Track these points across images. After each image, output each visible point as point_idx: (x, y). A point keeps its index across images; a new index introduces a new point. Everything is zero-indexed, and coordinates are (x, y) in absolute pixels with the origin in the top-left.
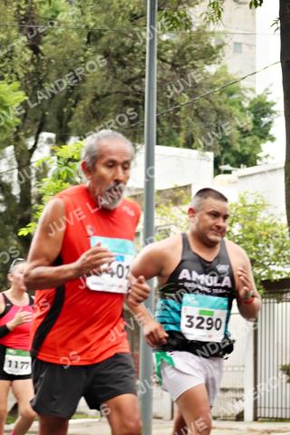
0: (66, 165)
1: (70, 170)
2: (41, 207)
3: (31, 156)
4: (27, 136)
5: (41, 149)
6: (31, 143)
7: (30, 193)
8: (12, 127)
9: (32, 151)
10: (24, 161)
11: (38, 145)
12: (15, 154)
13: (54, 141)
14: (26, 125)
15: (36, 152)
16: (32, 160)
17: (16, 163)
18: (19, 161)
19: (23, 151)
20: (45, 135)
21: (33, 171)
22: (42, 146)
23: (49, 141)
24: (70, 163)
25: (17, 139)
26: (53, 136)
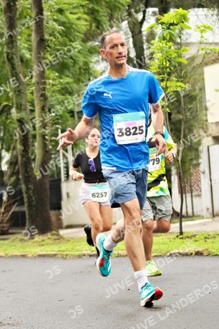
0: (169, 29)
1: (171, 32)
2: (152, 63)
3: (141, 27)
4: (137, 12)
5: (149, 21)
6: (140, 16)
7: (143, 55)
8: (124, 6)
9: (142, 23)
10: (137, 31)
11: (146, 18)
12: (129, 27)
13: (158, 13)
14: (136, 4)
15: (145, 23)
16: (143, 29)
17: (130, 33)
18: (132, 32)
19: (134, 23)
20: (150, 10)
21: (144, 38)
22: (149, 18)
23: (154, 13)
24: (171, 27)
25: (130, 14)
26: (156, 10)
